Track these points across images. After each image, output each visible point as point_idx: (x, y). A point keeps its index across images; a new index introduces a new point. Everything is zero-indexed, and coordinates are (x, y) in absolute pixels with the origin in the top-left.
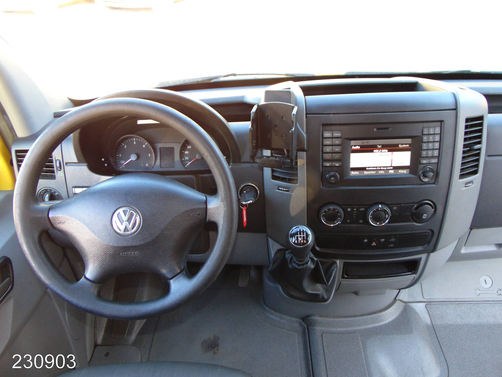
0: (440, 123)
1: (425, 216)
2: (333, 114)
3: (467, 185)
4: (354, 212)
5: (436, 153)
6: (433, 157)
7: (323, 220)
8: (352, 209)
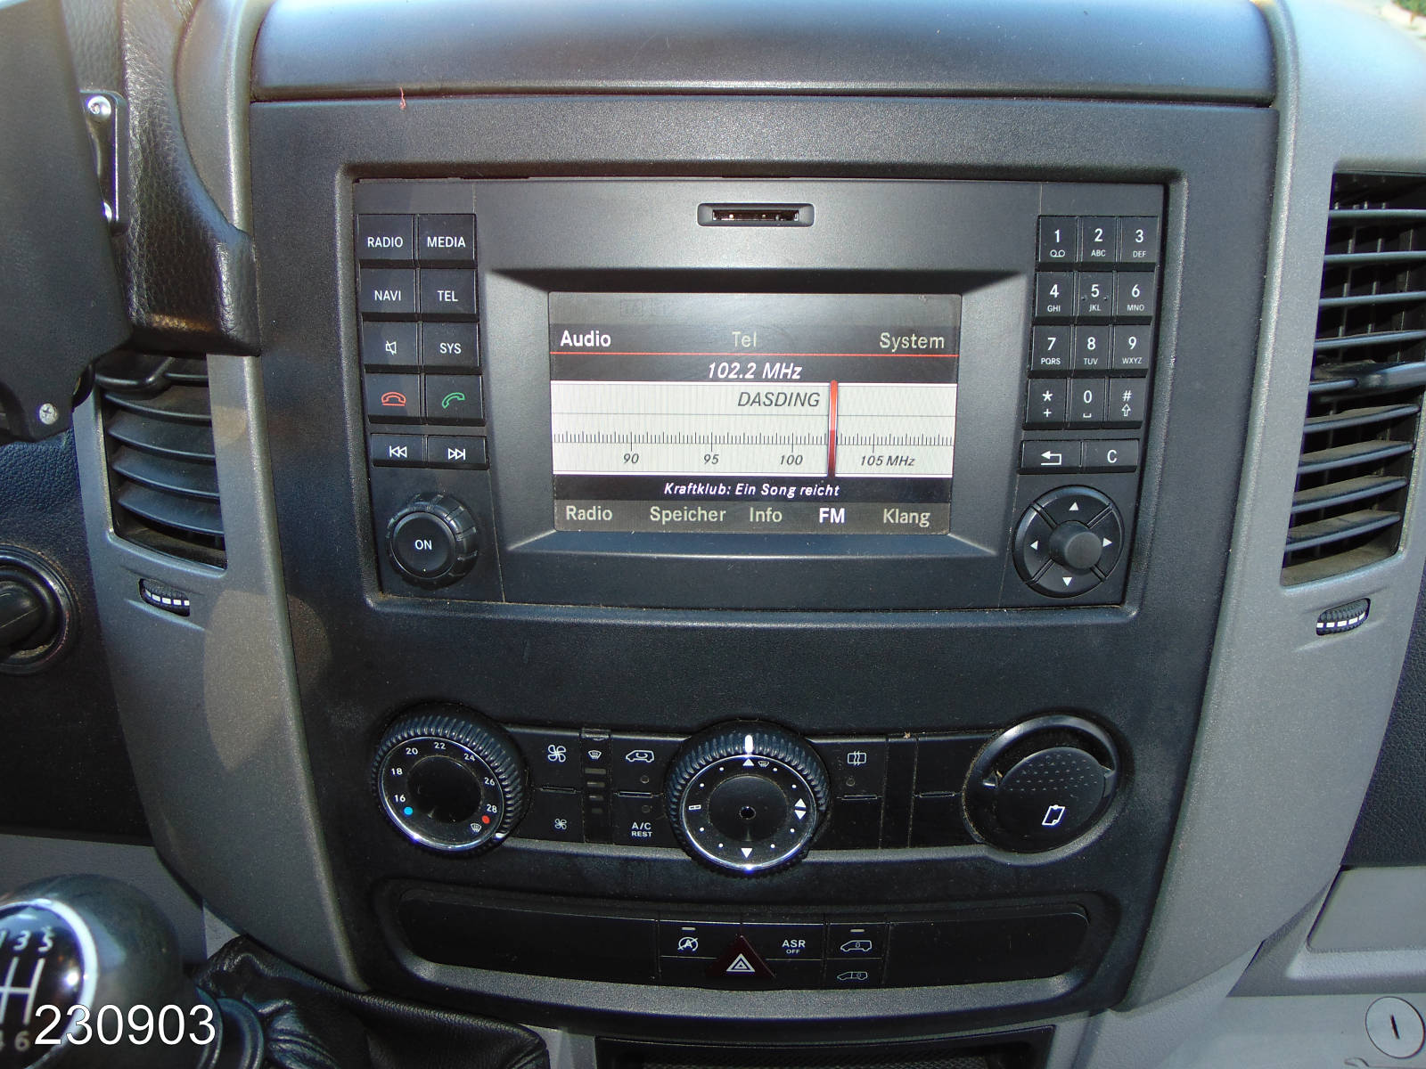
0: (1157, 191)
1: (1054, 814)
2: (410, 94)
3: (1330, 625)
4: (589, 771)
5: (1130, 402)
6: (1111, 426)
7: (399, 808)
8: (578, 749)
